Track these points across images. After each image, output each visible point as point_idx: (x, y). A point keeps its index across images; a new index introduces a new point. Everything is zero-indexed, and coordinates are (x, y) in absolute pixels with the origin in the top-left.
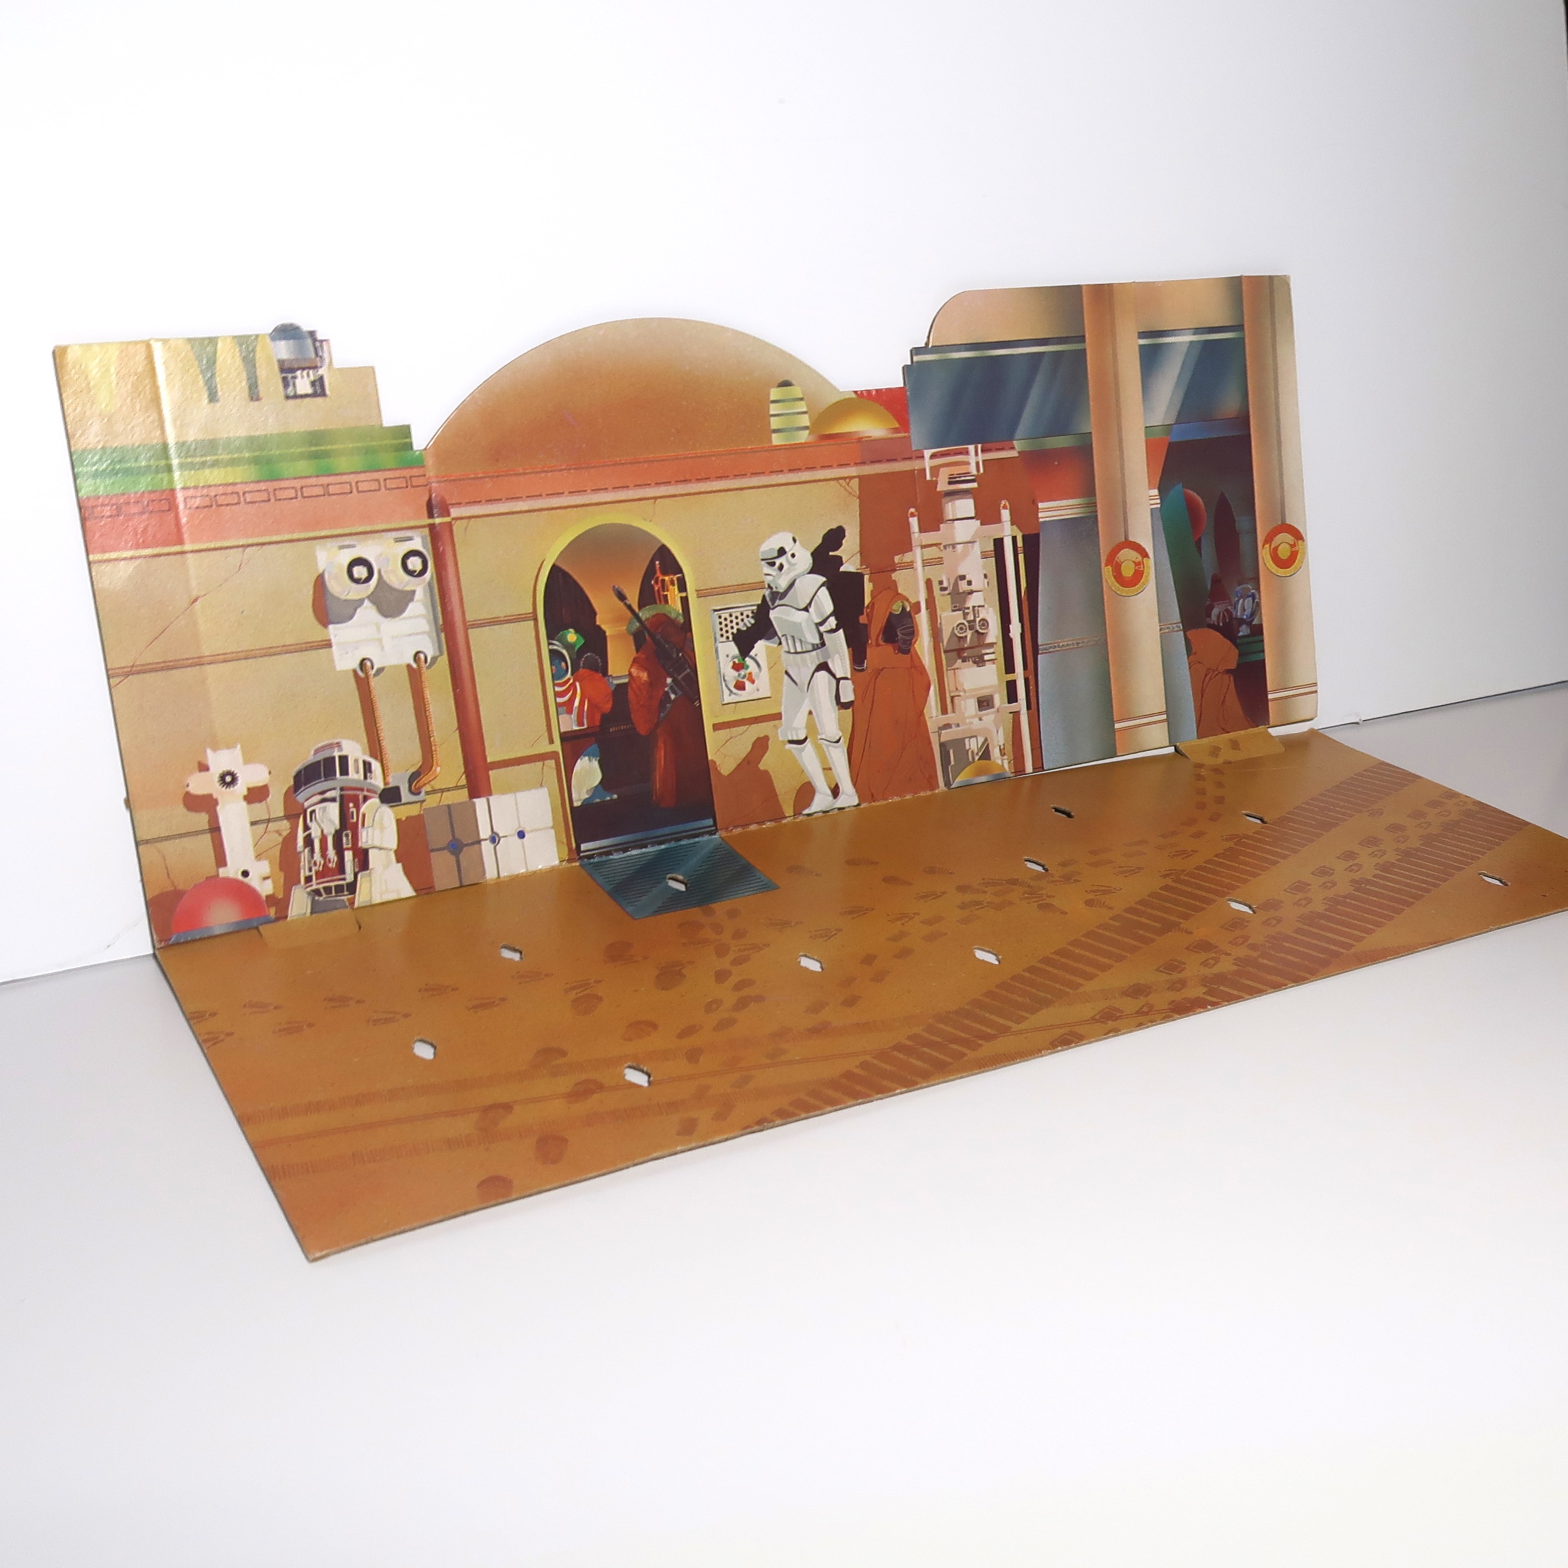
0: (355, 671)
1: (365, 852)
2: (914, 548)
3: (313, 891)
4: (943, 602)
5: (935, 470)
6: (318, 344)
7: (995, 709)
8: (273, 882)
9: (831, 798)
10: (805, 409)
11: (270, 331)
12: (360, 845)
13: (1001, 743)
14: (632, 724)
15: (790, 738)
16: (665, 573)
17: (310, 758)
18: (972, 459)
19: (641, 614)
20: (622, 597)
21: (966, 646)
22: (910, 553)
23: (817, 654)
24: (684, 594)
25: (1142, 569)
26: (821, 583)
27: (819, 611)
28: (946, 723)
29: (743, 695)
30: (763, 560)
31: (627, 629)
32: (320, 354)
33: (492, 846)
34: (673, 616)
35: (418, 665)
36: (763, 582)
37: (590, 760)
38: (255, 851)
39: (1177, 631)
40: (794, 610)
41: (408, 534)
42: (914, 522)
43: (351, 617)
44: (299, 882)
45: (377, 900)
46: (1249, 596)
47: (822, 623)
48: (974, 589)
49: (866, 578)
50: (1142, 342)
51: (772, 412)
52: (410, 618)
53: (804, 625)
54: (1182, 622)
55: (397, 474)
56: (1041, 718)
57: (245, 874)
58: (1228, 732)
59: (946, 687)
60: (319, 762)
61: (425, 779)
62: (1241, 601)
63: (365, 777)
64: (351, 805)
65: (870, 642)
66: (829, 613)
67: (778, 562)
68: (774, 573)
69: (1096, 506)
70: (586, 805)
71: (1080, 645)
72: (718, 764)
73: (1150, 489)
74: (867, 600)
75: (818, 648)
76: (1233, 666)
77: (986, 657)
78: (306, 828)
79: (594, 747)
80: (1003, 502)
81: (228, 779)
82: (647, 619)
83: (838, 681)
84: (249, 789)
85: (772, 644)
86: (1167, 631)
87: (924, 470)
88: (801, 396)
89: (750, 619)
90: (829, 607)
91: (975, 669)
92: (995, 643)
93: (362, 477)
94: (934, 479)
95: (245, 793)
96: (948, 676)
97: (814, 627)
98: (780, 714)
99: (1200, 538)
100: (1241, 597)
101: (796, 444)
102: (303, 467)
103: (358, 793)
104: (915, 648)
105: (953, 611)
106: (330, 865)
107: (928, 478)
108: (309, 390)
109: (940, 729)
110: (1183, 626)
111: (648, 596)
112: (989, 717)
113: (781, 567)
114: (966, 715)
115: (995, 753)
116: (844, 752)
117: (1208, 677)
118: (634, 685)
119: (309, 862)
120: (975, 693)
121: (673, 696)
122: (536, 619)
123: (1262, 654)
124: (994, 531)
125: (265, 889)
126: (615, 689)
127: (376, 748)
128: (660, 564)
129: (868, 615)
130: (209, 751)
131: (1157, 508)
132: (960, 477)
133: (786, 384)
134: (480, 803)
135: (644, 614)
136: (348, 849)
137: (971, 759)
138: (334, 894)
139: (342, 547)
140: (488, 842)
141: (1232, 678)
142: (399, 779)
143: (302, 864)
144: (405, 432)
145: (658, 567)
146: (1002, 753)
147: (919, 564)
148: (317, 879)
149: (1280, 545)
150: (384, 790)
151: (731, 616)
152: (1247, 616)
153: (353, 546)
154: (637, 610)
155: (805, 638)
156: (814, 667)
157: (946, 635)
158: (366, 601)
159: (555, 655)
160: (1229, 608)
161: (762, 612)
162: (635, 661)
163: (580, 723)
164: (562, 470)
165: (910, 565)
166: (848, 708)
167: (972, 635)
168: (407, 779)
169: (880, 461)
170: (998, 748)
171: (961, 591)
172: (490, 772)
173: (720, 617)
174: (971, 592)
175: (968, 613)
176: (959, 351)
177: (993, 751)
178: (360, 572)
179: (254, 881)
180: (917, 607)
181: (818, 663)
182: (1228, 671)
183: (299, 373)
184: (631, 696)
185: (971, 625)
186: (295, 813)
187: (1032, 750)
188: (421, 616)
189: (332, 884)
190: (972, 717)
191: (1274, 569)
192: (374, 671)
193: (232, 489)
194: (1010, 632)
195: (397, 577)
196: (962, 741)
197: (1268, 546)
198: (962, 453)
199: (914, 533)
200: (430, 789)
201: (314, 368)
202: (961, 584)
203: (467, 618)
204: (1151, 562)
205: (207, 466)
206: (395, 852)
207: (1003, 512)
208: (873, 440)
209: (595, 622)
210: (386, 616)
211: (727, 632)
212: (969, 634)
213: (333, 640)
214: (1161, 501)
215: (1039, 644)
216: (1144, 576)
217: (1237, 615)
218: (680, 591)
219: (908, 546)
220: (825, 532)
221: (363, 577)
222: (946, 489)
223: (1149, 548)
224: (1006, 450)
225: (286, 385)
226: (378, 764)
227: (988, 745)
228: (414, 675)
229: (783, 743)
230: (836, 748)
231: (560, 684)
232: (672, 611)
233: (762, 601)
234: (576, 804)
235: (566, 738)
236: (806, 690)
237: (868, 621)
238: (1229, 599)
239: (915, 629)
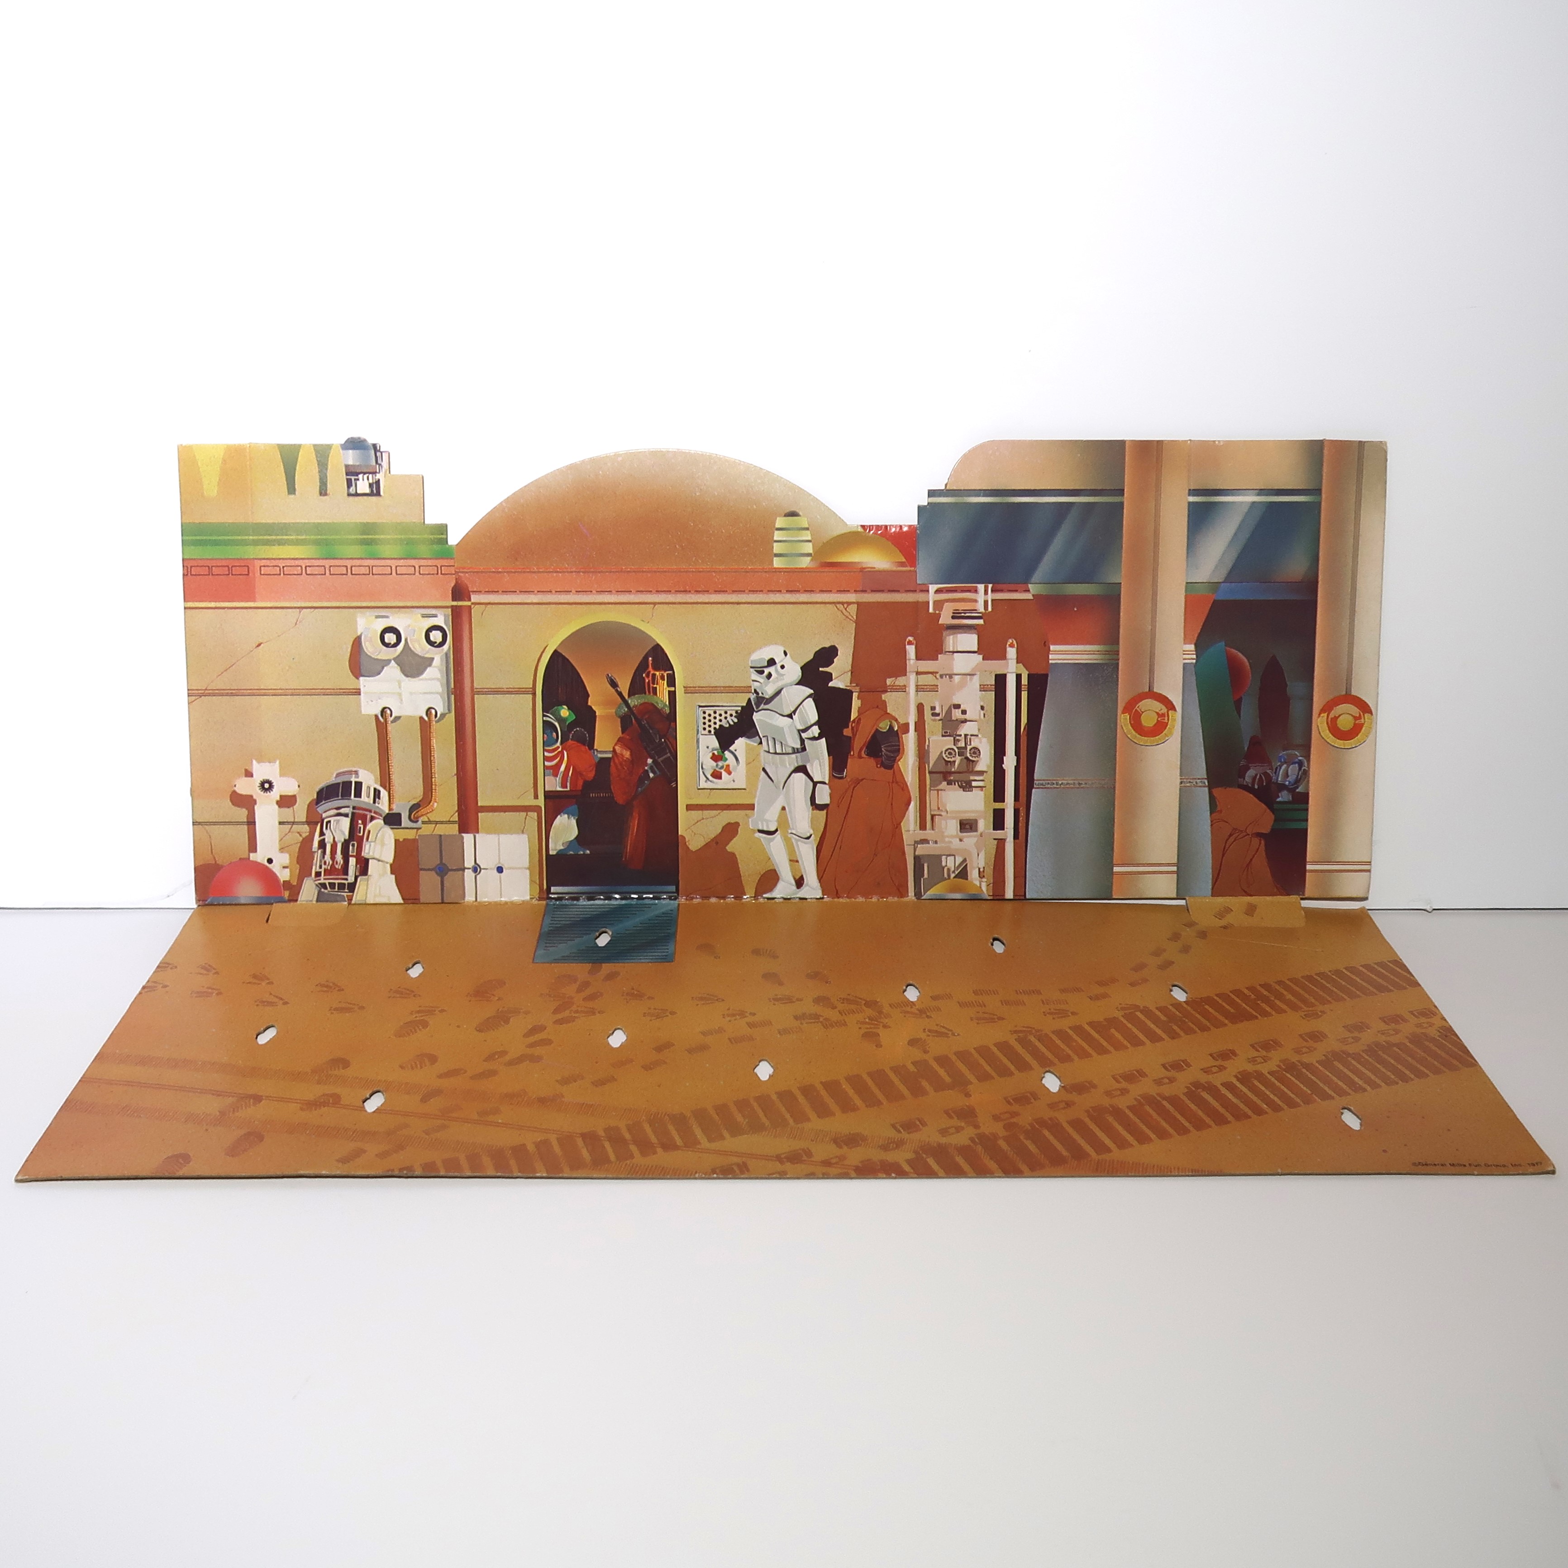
0: (376, 716)
1: (367, 861)
2: (908, 674)
3: (320, 884)
4: (933, 727)
5: (939, 604)
6: (378, 454)
7: (979, 833)
8: (291, 871)
9: (794, 888)
10: (809, 538)
11: (343, 443)
12: (363, 855)
13: (981, 867)
14: (611, 793)
15: (761, 828)
16: (656, 668)
17: (332, 780)
18: (981, 597)
19: (630, 702)
20: (614, 684)
21: (953, 770)
22: (904, 677)
23: (797, 757)
24: (673, 689)
25: (1166, 721)
26: (808, 694)
27: (803, 719)
28: (923, 838)
29: (719, 784)
30: (751, 667)
31: (615, 712)
32: (379, 462)
33: (474, 875)
34: (660, 706)
35: (429, 718)
36: (751, 687)
37: (569, 818)
38: (280, 845)
39: (1200, 786)
40: (778, 715)
41: (433, 611)
42: (911, 650)
43: (379, 674)
44: (311, 875)
45: (370, 900)
46: (1294, 763)
47: (805, 730)
48: (968, 719)
49: (855, 695)
50: (1192, 499)
51: (775, 538)
52: (426, 679)
53: (786, 730)
54: (1208, 779)
55: (430, 563)
56: (1028, 848)
57: (270, 861)
58: (1251, 895)
59: (928, 806)
60: (339, 784)
61: (423, 811)
62: (1284, 767)
63: (374, 802)
64: (360, 822)
65: (852, 753)
66: (813, 722)
67: (767, 671)
68: (762, 681)
69: (1118, 654)
70: (560, 855)
71: (1082, 786)
72: (687, 840)
73: (1185, 643)
74: (854, 715)
75: (798, 752)
76: (1266, 830)
77: (974, 784)
78: (322, 834)
79: (574, 808)
80: (1010, 641)
81: (267, 786)
82: (635, 706)
83: (815, 784)
84: (281, 796)
85: (753, 743)
86: (1188, 785)
87: (928, 603)
88: (807, 526)
90: (813, 717)
91: (961, 792)
92: (986, 772)
93: (401, 562)
94: (937, 612)
95: (278, 798)
96: (931, 797)
97: (796, 732)
98: (754, 805)
99: (1241, 697)
100: (1285, 763)
101: (797, 568)
102: (354, 550)
103: (366, 813)
104: (898, 764)
105: (943, 736)
106: (337, 867)
107: (931, 610)
108: (367, 490)
109: (916, 842)
110: (1208, 782)
111: (638, 686)
112: (970, 839)
113: (769, 676)
114: (946, 834)
115: (974, 874)
116: (813, 848)
117: (1232, 839)
118: (617, 761)
119: (321, 861)
120: (958, 815)
121: (651, 775)
122: (534, 694)
123: (1304, 823)
124: (997, 667)
125: (284, 875)
126: (600, 760)
127: (386, 780)
128: (652, 660)
129: (852, 728)
130: (254, 762)
131: (1192, 663)
132: (965, 613)
133: (793, 514)
134: (468, 838)
135: (633, 702)
136: (352, 856)
137: (946, 875)
139: (377, 617)
140: (470, 870)
141: (1263, 842)
142: (402, 807)
143: (315, 861)
144: (442, 529)
145: (651, 662)
146: (981, 875)
147: (912, 689)
148: (324, 875)
149: (1340, 716)
150: (388, 814)
151: (715, 713)
152: (1289, 782)
153: (387, 617)
154: (626, 697)
155: (786, 742)
156: (792, 768)
157: (933, 757)
158: (393, 662)
159: (547, 725)
160: (1268, 771)
161: (746, 713)
162: (620, 740)
163: (564, 785)
164: (572, 572)
165: (903, 689)
166: (823, 810)
167: (961, 760)
168: (409, 807)
169: (882, 591)
170: (977, 869)
171: (954, 718)
172: (479, 814)
173: (704, 713)
174: (965, 721)
175: (959, 740)
176: (979, 496)
177: (970, 872)
178: (390, 638)
179: (275, 868)
180: (905, 728)
181: (796, 765)
182: (1259, 835)
183: (360, 476)
184: (613, 769)
185: (962, 752)
186: (314, 821)
187: (1015, 878)
188: (438, 679)
189: (336, 882)
190: (952, 837)
191: (1330, 738)
192: (392, 719)
193: (297, 563)
194: (1003, 763)
195: (419, 644)
196: (939, 857)
197: (1326, 715)
198: (969, 591)
199: (909, 660)
200: (426, 819)
201: (375, 473)
202: (955, 712)
203: (475, 686)
204: (1178, 715)
205: (280, 543)
206: (391, 865)
207: (1009, 649)
208: (877, 571)
209: (587, 703)
210: (407, 676)
211: (710, 726)
212: (958, 759)
213: (362, 690)
214: (1197, 657)
215: (1035, 778)
216: (1167, 728)
217: (1277, 781)
218: (668, 686)
219: (902, 671)
220: (817, 649)
221: (392, 643)
222: (948, 623)
223: (1177, 702)
224: (1020, 592)
225: (349, 484)
226: (386, 793)
227: (966, 865)
228: (425, 726)
229: (753, 831)
230: (805, 843)
231: (549, 751)
232: (659, 702)
233: (747, 704)
234: (551, 853)
235: (549, 796)
236: (782, 788)
237: (853, 735)
238: (1270, 763)
239: (901, 747)
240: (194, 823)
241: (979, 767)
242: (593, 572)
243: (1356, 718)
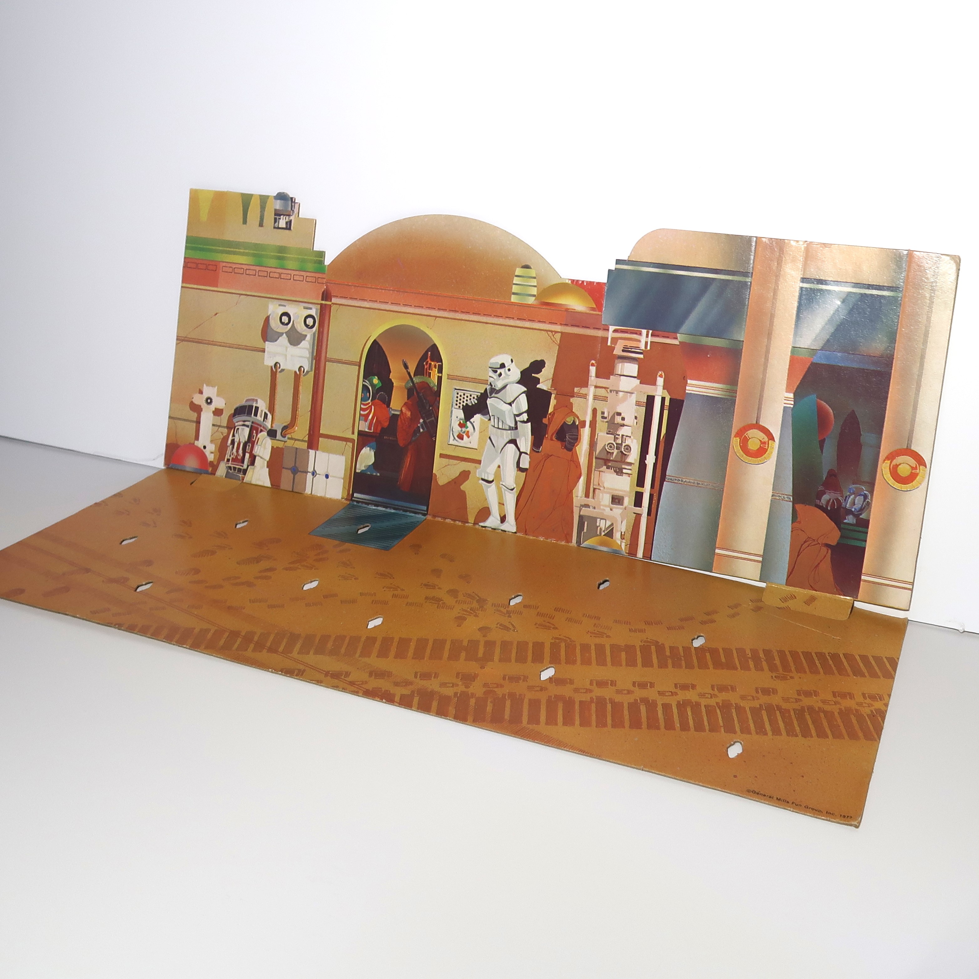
1: (255, 457)
2: (589, 386)
3: (228, 466)
4: (601, 426)
5: (614, 340)
6: (293, 204)
7: (624, 507)
8: (214, 456)
9: (499, 522)
10: (535, 284)
11: (275, 195)
12: (253, 452)
13: (623, 531)
14: (396, 437)
15: (483, 477)
16: (432, 360)
17: (243, 403)
18: (643, 339)
19: (414, 379)
20: (406, 367)
21: (611, 458)
22: (586, 388)
23: (511, 432)
24: (440, 375)
25: (766, 448)
26: (523, 391)
27: (518, 408)
28: (586, 503)
29: (461, 443)
30: (490, 367)
31: (405, 385)
32: (293, 209)
33: (312, 477)
34: (432, 385)
35: (300, 373)
36: (488, 381)
37: (370, 450)
38: (211, 438)
39: (786, 501)
40: (503, 402)
41: (310, 306)
42: (593, 370)
43: (276, 341)
44: (224, 460)
45: (254, 482)
46: (861, 495)
47: (518, 415)
48: (625, 424)
49: (553, 396)
50: (802, 285)
51: (514, 282)
52: (301, 348)
53: (507, 413)
54: (793, 496)
55: (313, 275)
56: (657, 524)
57: (205, 447)
58: (816, 591)
59: (592, 481)
60: (246, 406)
61: (289, 431)
62: (852, 497)
63: (264, 421)
64: (254, 432)
65: (547, 436)
66: (524, 410)
67: (499, 371)
68: (495, 377)
69: (736, 393)
70: (362, 473)
71: (699, 485)
72: (438, 477)
73: (786, 392)
74: (551, 410)
75: (512, 430)
76: (834, 543)
77: (624, 471)
78: (234, 436)
79: (374, 444)
80: (660, 373)
81: (209, 401)
82: (417, 383)
83: (521, 453)
84: (216, 409)
85: (485, 419)
86: (777, 498)
87: (608, 338)
88: (535, 276)
89: (475, 400)
90: (525, 407)
91: (615, 475)
92: (633, 464)
93: (297, 273)
94: (613, 346)
95: (214, 410)
96: (595, 475)
97: (513, 416)
98: (481, 461)
99: (825, 439)
100: (854, 493)
101: (525, 304)
102: (273, 262)
103: (259, 427)
104: (576, 449)
105: (607, 434)
106: (239, 457)
107: (609, 344)
108: (284, 226)
109: (582, 506)
110: (793, 499)
111: (421, 370)
112: (618, 510)
113: (500, 375)
114: (602, 503)
115: (617, 535)
116: (514, 497)
117: (806, 544)
118: (402, 417)
119: (231, 452)
120: (611, 491)
121: (421, 430)
122: (360, 366)
123: (863, 543)
124: (649, 390)
125: (211, 457)
126: (392, 416)
127: (272, 408)
128: (431, 354)
129: (549, 418)
130: (205, 385)
131: (790, 407)
132: (631, 349)
133: (527, 267)
134: (312, 452)
135: (416, 380)
136: (248, 452)
137: (598, 533)
138: (236, 472)
139: (280, 305)
140: (310, 474)
141: (830, 551)
142: (278, 427)
143: (228, 452)
144: (322, 254)
145: (429, 355)
146: (622, 537)
147: (591, 398)
148: (232, 462)
149: (900, 464)
150: (270, 430)
151: (464, 395)
152: (855, 509)
153: (285, 306)
154: (413, 376)
155: (506, 421)
156: (508, 440)
157: (599, 448)
158: (284, 335)
159: (365, 388)
160: (839, 498)
161: (483, 398)
162: (406, 404)
163: (370, 428)
164: (390, 290)
165: (585, 396)
166: (523, 472)
167: (618, 452)
168: (281, 428)
169: (578, 326)
170: (620, 533)
171: (616, 422)
172: (320, 439)
173: (458, 394)
174: (623, 425)
175: (617, 438)
177: (615, 533)
178: (285, 319)
179: (207, 452)
180: (583, 424)
181: (510, 438)
182: (827, 546)
183: (282, 217)
184: (399, 423)
185: (619, 446)
186: (231, 427)
187: (645, 543)
188: (307, 349)
189: (237, 467)
190: (606, 506)
191: (891, 481)
192: (279, 370)
193: (242, 266)
194: (646, 460)
195: (300, 326)
196: (595, 519)
197: (889, 461)
198: (636, 333)
199: (591, 376)
200: (290, 437)
201: (289, 215)
202: (617, 417)
203: (328, 356)
204: (776, 445)
205: (234, 253)
206: (268, 462)
207: (659, 378)
208: (577, 312)
209: (389, 376)
210: (291, 344)
211: (460, 403)
212: (615, 452)
213: (266, 349)
214: (794, 403)
215: (667, 474)
216: (767, 453)
217: (846, 506)
218: (438, 372)
219: (585, 384)
220: (532, 361)
221: (286, 322)
222: (619, 354)
223: (776, 435)
224: (671, 338)
225: (275, 222)
226: (271, 416)
227: (613, 528)
228: (297, 377)
229: (478, 479)
230: (510, 493)
231: (364, 405)
232: (432, 382)
233: (485, 391)
234: (357, 471)
235: (361, 434)
236: (499, 452)
237: (549, 423)
238: (841, 491)
239: (579, 437)
240: (170, 417)
241: (629, 460)
242: (402, 292)
243: (912, 468)
